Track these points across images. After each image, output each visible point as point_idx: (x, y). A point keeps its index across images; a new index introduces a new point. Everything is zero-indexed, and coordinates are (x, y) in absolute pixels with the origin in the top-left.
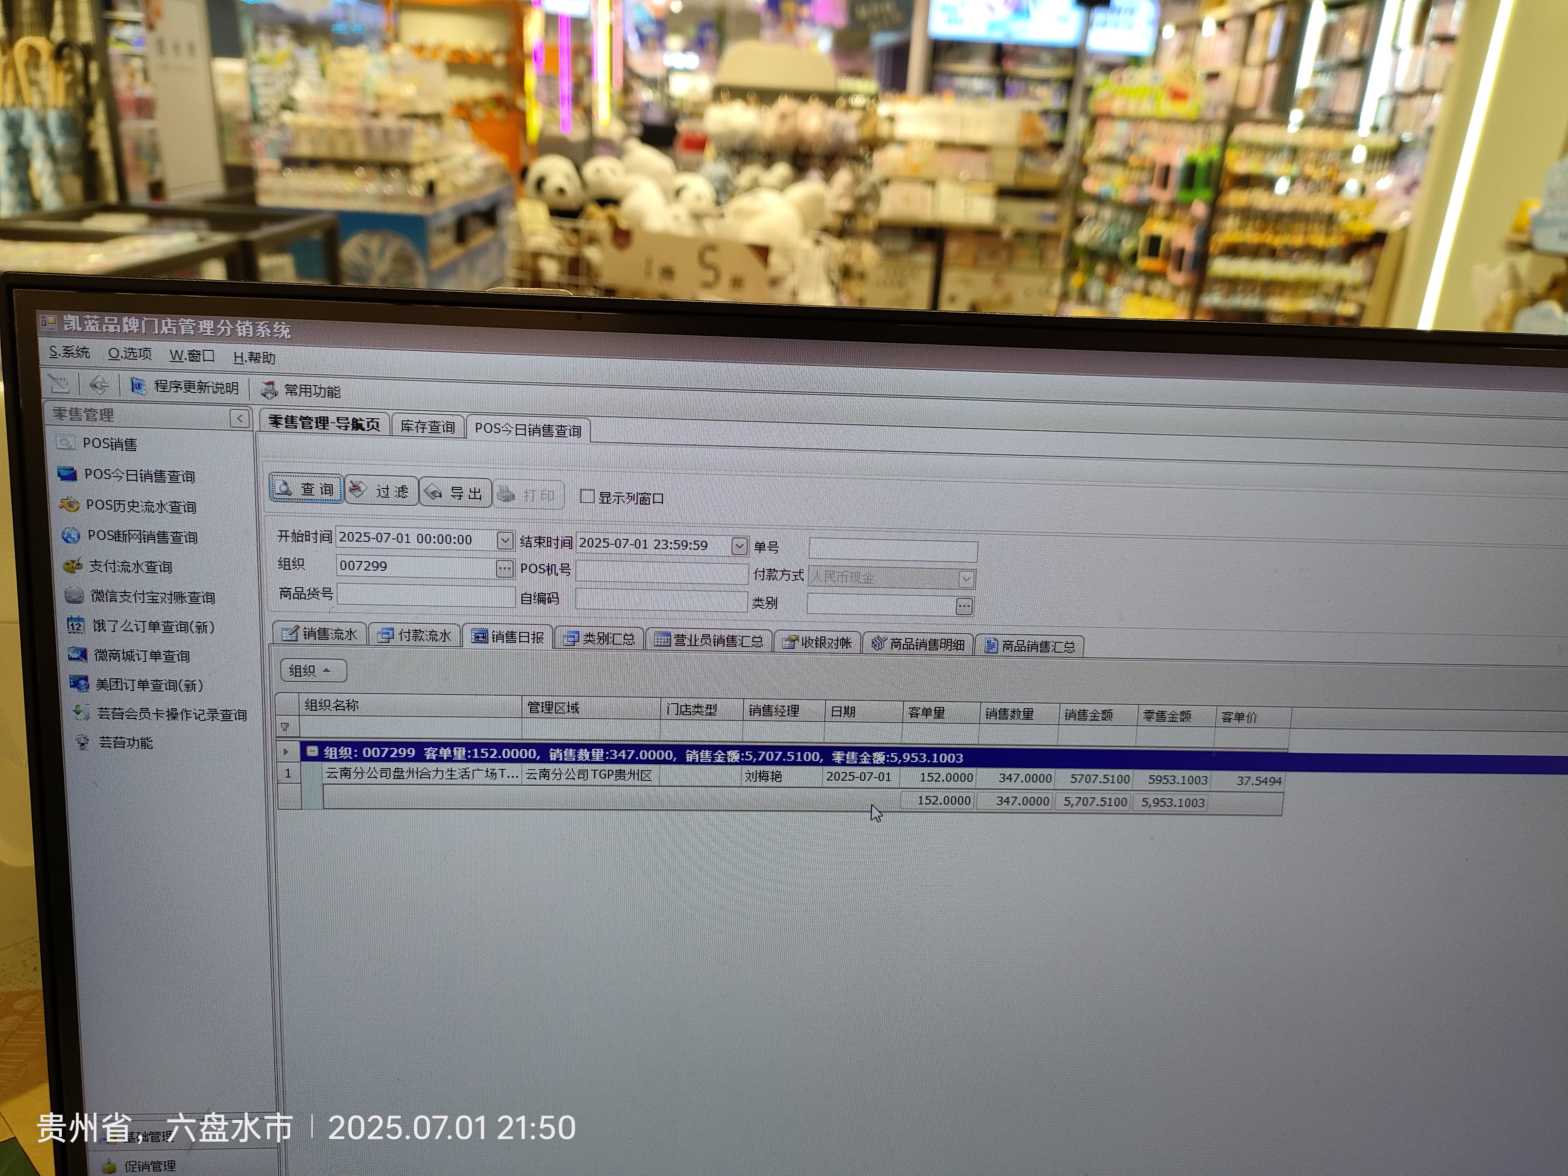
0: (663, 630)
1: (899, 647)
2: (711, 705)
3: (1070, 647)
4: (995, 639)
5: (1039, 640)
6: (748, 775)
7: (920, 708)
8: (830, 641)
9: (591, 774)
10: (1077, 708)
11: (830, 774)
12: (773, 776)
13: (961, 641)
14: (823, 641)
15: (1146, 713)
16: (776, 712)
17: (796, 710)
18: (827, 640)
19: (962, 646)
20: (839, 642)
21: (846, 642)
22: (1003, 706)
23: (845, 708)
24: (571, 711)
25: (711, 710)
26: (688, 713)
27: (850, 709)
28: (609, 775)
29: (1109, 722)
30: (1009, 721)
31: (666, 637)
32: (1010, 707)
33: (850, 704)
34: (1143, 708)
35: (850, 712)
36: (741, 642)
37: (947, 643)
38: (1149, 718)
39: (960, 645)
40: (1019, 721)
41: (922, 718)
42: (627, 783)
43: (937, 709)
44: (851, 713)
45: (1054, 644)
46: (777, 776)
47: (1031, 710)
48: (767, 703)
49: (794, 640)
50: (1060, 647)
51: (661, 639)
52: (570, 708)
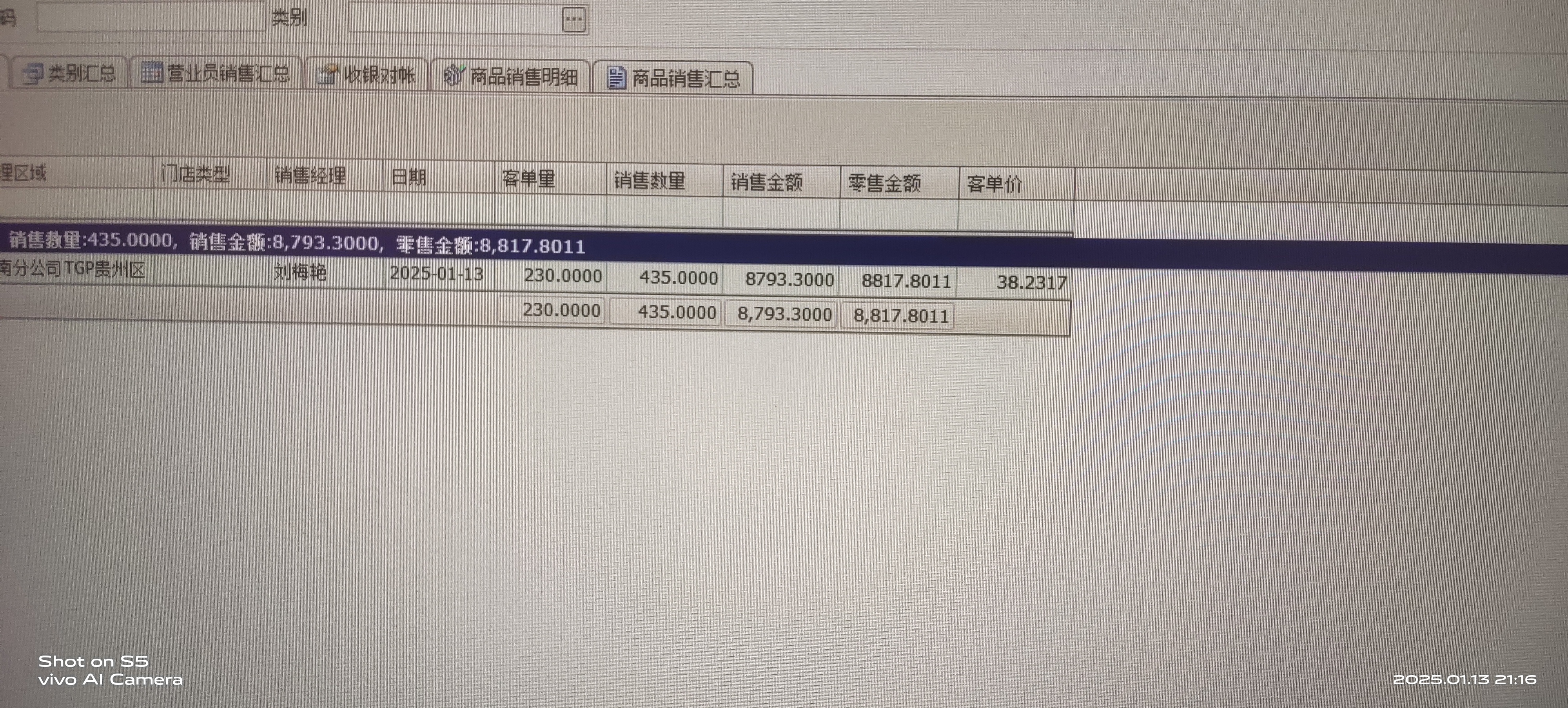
0: (153, 59)
1: (483, 81)
2: (221, 168)
3: (732, 79)
4: (621, 68)
5: (686, 68)
6: (278, 270)
7: (518, 172)
8: (384, 73)
9: (64, 266)
10: (749, 171)
11: (394, 270)
12: (313, 271)
13: (572, 71)
14: (374, 73)
15: (853, 178)
16: (313, 177)
17: (342, 174)
18: (380, 72)
19: (574, 79)
20: (397, 74)
21: (406, 74)
22: (640, 168)
23: (411, 171)
24: (37, 177)
25: (222, 175)
26: (188, 179)
27: (418, 174)
28: (88, 269)
29: (798, 193)
30: (649, 191)
31: (156, 70)
32: (650, 169)
33: (419, 165)
34: (848, 172)
35: (418, 177)
36: (259, 74)
37: (553, 75)
38: (857, 187)
39: (572, 76)
40: (663, 192)
41: (521, 186)
42: (112, 281)
43: (543, 173)
44: (421, 179)
45: (708, 74)
46: (319, 272)
47: (680, 175)
48: (301, 163)
49: (333, 72)
50: (718, 79)
51: (150, 72)
52: (35, 172)
